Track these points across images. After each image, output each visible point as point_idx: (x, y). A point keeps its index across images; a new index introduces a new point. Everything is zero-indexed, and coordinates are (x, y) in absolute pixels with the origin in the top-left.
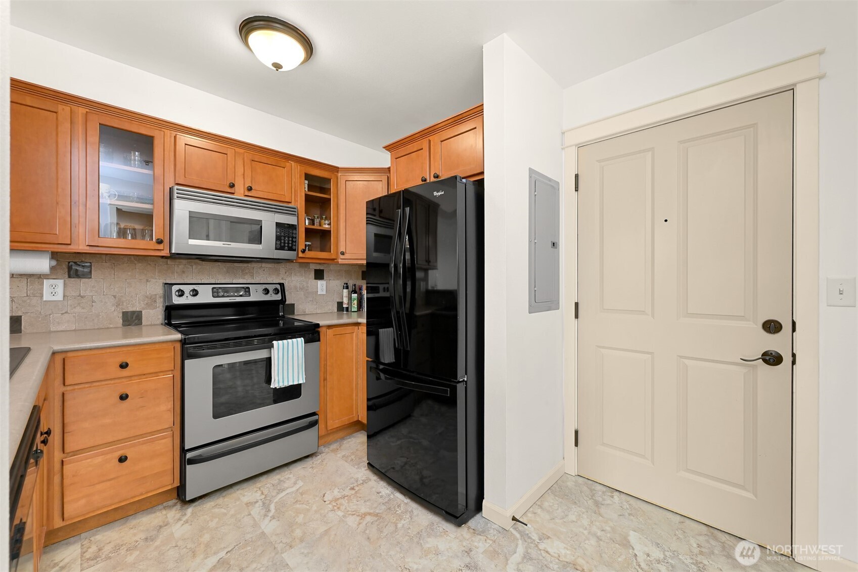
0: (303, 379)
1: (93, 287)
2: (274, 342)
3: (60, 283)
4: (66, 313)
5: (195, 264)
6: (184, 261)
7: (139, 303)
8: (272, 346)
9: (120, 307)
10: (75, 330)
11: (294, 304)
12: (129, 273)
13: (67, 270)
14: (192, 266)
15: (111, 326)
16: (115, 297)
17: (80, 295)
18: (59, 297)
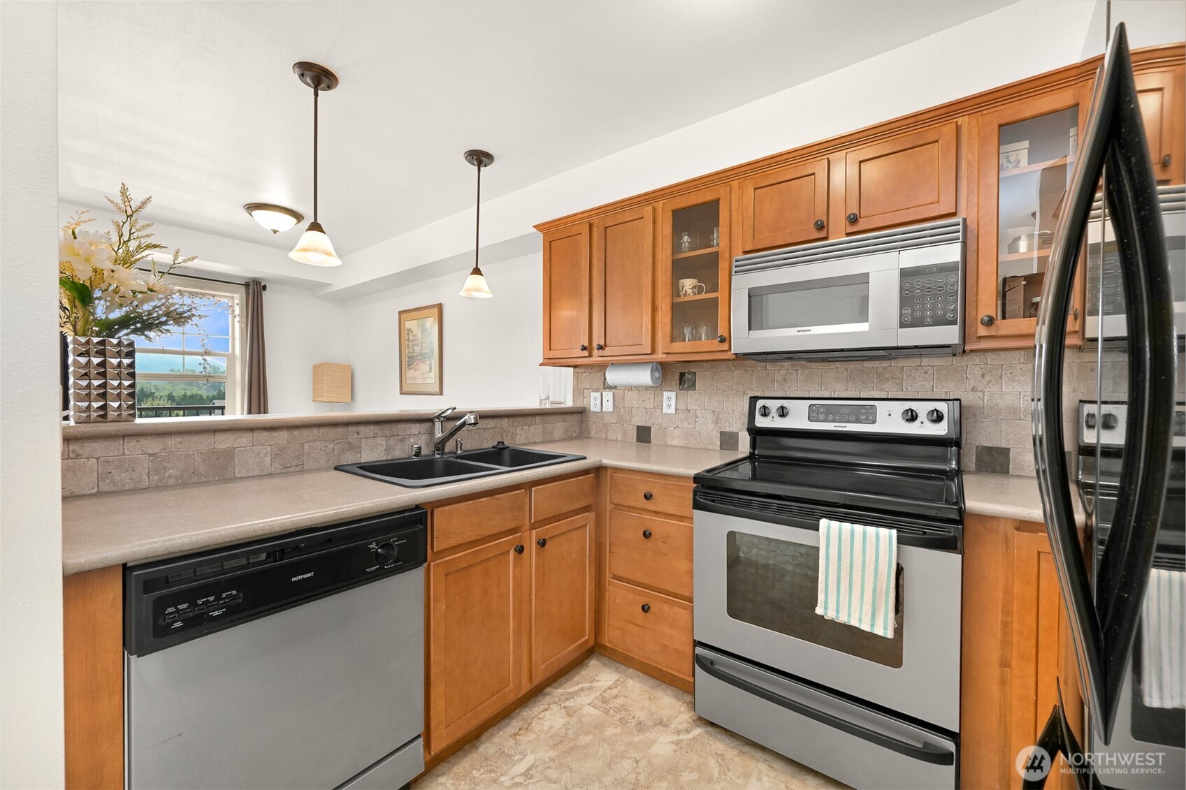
0: (885, 628)
1: (697, 400)
2: (824, 523)
3: (673, 395)
4: (677, 427)
5: (802, 367)
6: (786, 364)
7: (736, 422)
8: (816, 528)
9: (718, 425)
10: (683, 447)
11: (1008, 450)
12: (727, 384)
13: (678, 382)
14: (797, 370)
15: (710, 447)
16: (714, 412)
17: (687, 409)
18: (672, 410)
